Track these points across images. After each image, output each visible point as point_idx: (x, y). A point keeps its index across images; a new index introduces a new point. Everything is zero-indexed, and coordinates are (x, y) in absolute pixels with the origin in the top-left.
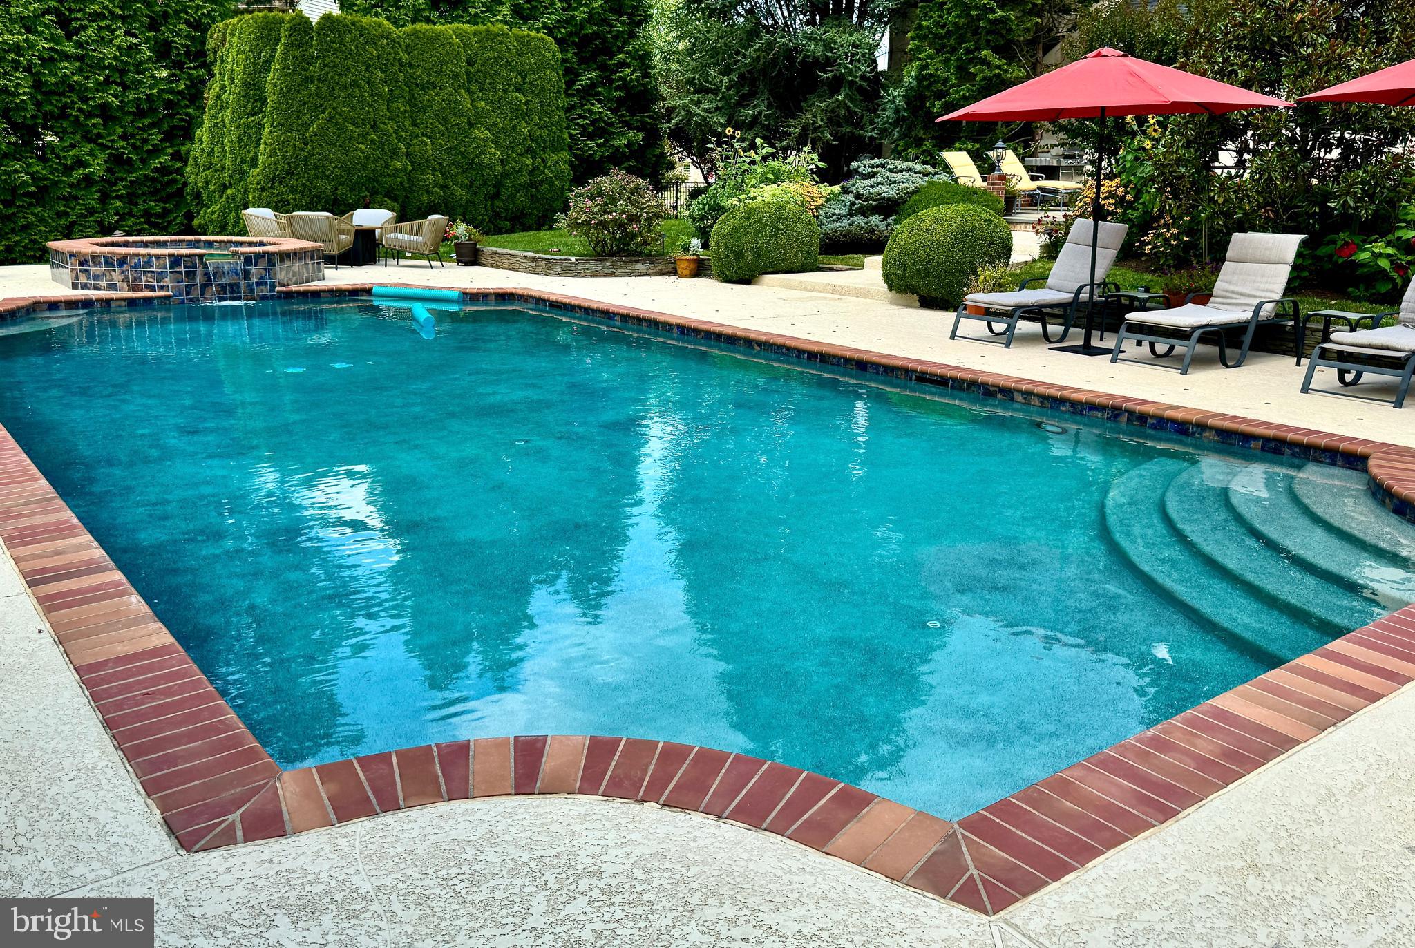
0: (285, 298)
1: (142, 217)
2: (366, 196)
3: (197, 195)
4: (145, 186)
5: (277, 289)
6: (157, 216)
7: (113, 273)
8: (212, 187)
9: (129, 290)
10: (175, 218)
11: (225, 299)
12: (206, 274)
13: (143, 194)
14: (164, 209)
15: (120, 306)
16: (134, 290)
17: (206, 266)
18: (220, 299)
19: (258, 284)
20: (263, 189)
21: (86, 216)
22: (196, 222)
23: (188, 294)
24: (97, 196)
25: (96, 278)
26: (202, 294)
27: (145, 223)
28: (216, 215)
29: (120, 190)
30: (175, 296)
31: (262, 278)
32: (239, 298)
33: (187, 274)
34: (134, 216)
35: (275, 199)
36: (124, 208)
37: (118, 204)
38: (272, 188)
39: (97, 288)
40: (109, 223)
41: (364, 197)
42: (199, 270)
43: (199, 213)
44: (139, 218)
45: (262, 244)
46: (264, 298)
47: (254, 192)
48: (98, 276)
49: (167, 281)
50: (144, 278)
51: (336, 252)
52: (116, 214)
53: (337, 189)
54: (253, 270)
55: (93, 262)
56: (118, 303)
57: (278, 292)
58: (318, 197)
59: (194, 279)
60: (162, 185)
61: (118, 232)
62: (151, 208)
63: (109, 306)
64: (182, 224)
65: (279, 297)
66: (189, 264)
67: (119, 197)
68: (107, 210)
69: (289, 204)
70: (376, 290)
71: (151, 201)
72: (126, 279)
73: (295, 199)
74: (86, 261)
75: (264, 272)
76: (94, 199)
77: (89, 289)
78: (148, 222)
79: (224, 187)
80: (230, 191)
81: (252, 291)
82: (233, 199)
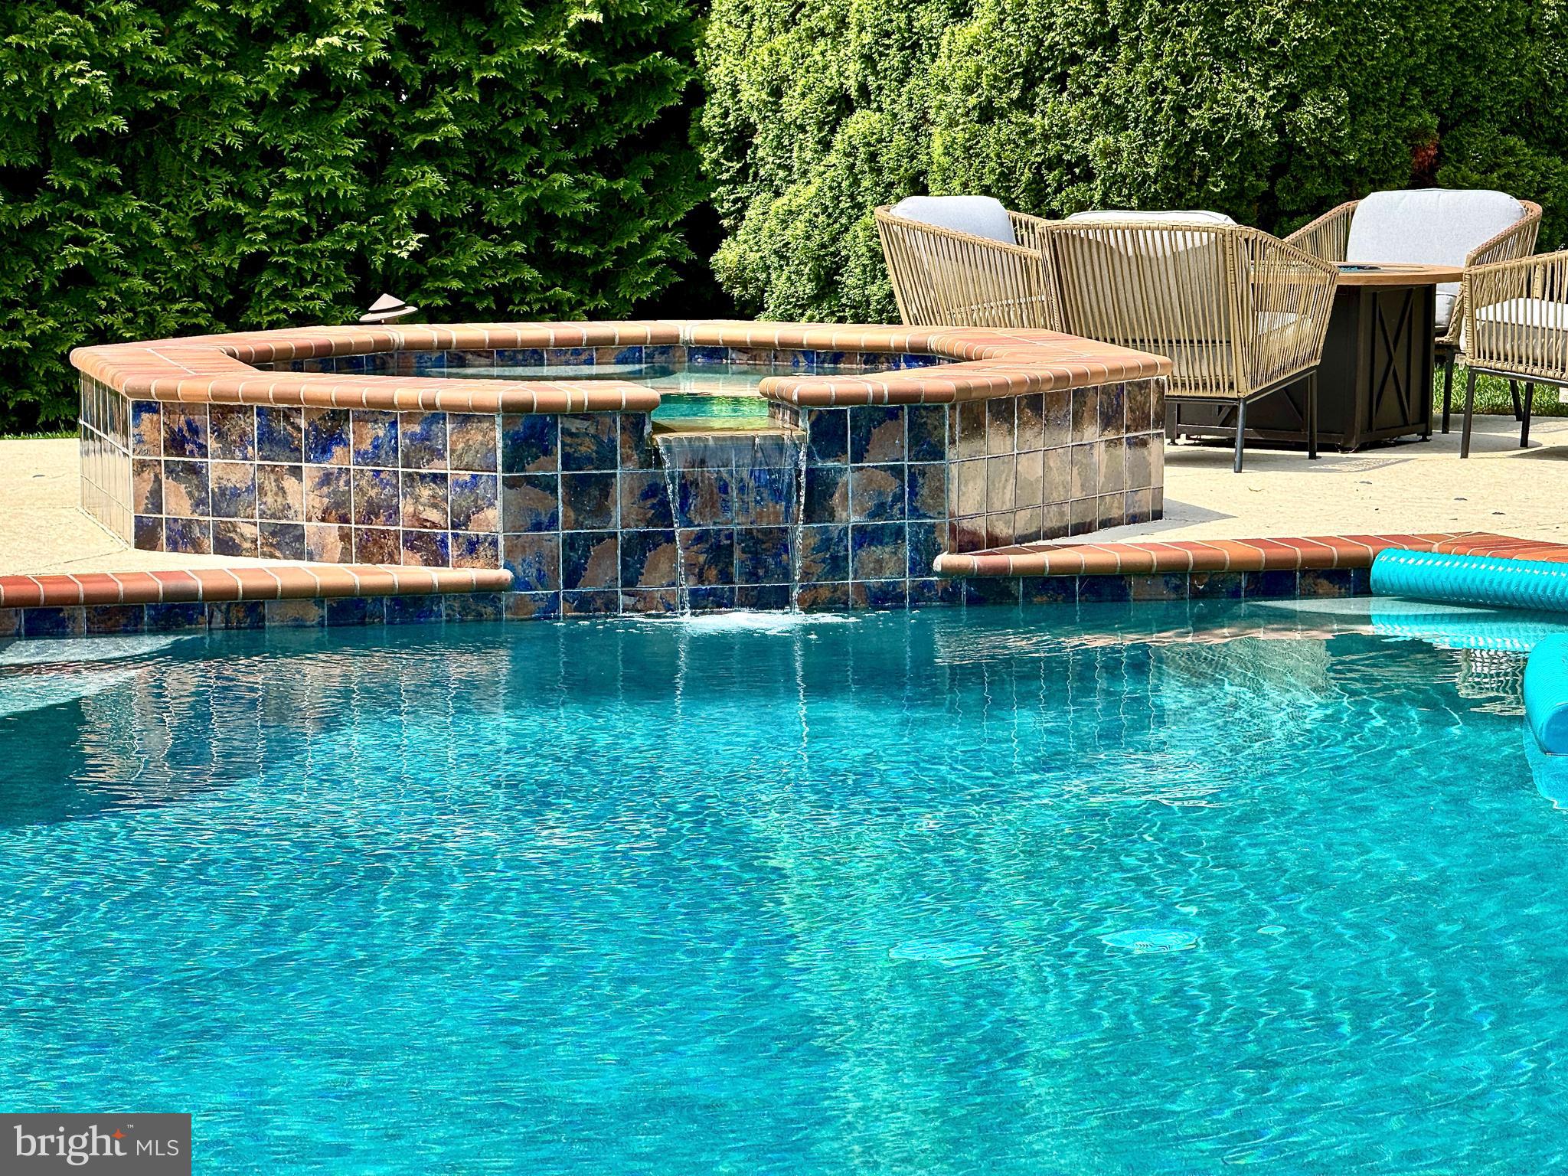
0: (972, 601)
1: (520, 232)
2: (1423, 131)
3: (740, 140)
4: (541, 102)
5: (942, 561)
6: (583, 229)
7: (289, 483)
8: (794, 107)
9: (345, 558)
10: (648, 239)
11: (721, 602)
12: (653, 492)
13: (531, 137)
14: (609, 198)
15: (299, 625)
16: (365, 556)
17: (652, 459)
18: (702, 602)
19: (864, 537)
20: (987, 114)
21: (305, 234)
22: (727, 256)
23: (572, 578)
24: (352, 147)
25: (227, 500)
26: (630, 582)
27: (529, 259)
28: (799, 227)
29: (441, 121)
30: (518, 583)
31: (879, 511)
32: (778, 600)
33: (578, 488)
34: (487, 231)
35: (1035, 155)
36: (451, 197)
37: (433, 179)
38: (1025, 104)
39: (226, 546)
40: (390, 258)
41: (1414, 136)
42: (624, 476)
43: (740, 215)
44: (506, 240)
45: (921, 356)
46: (884, 598)
47: (952, 123)
48: (236, 493)
49: (492, 520)
50: (406, 507)
51: (1244, 389)
52: (418, 225)
53: (1294, 102)
54: (848, 475)
55: (221, 435)
56: (292, 610)
57: (947, 572)
58: (1209, 140)
59: (602, 511)
60: (604, 100)
61: (386, 301)
62: (557, 198)
63: (258, 624)
64: (673, 263)
65: (950, 597)
66: (587, 448)
67: (430, 153)
68: (385, 208)
69: (1089, 176)
70: (1385, 568)
71: (557, 167)
72: (335, 511)
73: (1112, 154)
74: (194, 430)
75: (892, 486)
76: (337, 162)
77: (197, 548)
78: (541, 257)
79: (843, 105)
80: (860, 123)
81: (837, 565)
82: (873, 157)
